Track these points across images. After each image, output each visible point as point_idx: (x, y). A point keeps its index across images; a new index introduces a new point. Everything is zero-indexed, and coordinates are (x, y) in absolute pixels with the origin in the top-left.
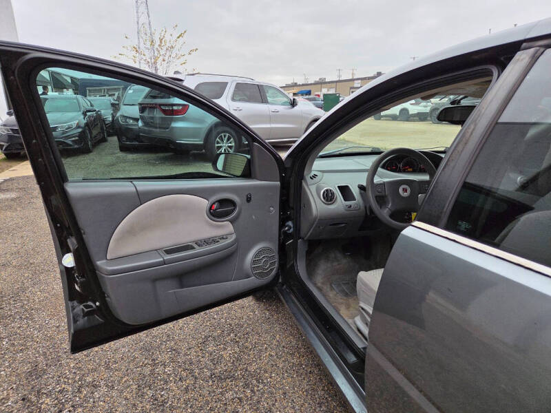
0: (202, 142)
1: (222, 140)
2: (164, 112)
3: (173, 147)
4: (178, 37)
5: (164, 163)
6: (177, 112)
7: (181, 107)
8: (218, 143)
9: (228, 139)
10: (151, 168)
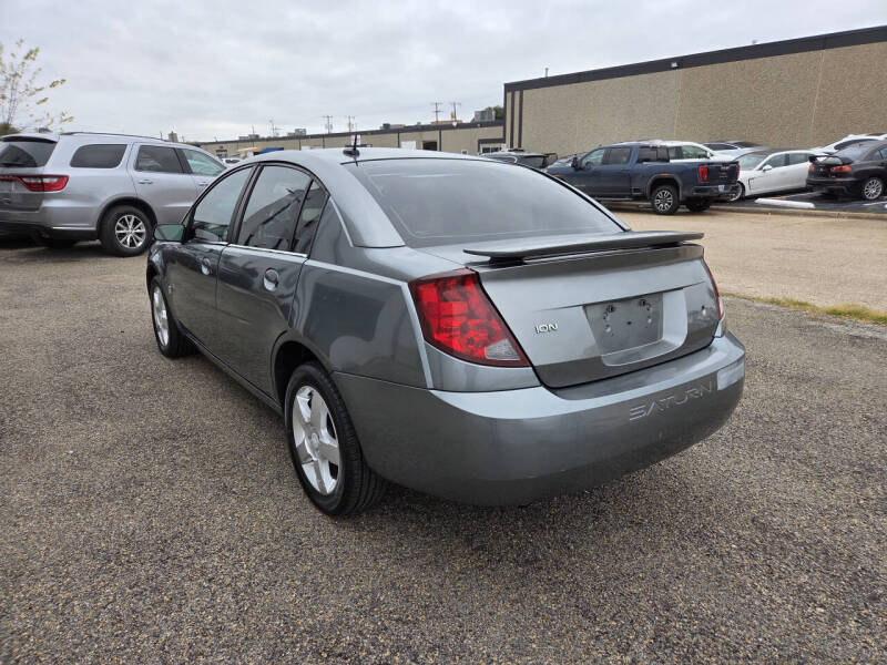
0: (93, 229)
1: (126, 225)
2: (29, 186)
3: (47, 236)
4: (26, 58)
5: (35, 261)
6: (50, 187)
7: (55, 180)
8: (119, 228)
9: (136, 223)
10: (15, 267)
